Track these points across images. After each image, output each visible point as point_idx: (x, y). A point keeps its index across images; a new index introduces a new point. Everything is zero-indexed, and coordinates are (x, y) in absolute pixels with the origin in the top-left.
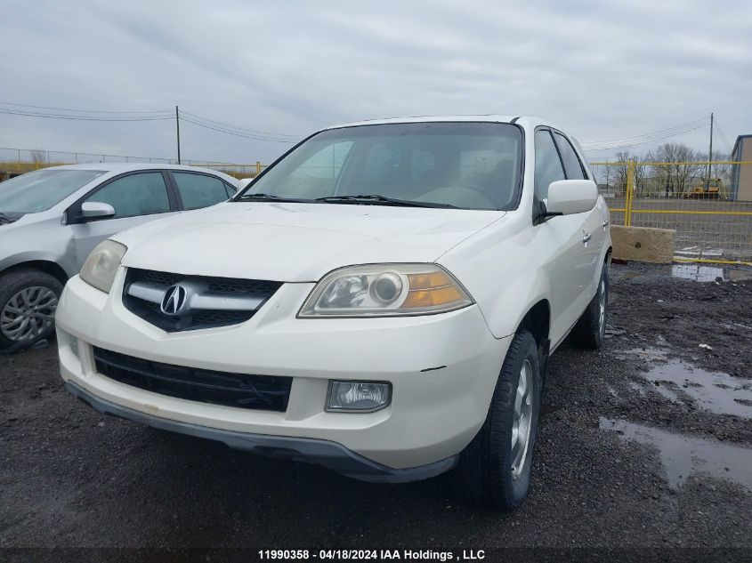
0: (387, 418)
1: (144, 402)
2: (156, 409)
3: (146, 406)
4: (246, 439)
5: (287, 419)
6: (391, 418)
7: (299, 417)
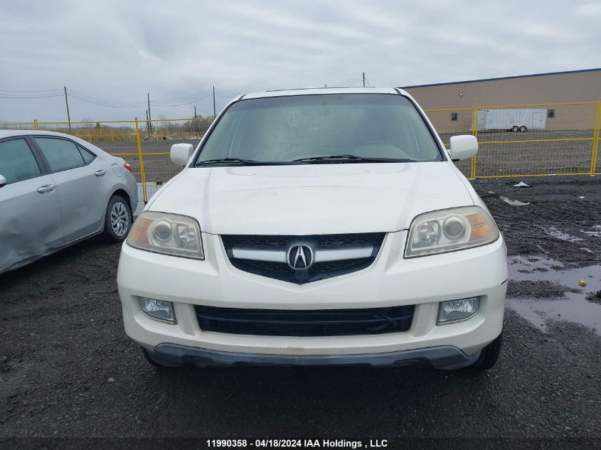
0: (483, 321)
1: (286, 347)
2: (302, 349)
3: (288, 349)
4: (389, 357)
5: (415, 336)
6: (485, 321)
7: (422, 333)
